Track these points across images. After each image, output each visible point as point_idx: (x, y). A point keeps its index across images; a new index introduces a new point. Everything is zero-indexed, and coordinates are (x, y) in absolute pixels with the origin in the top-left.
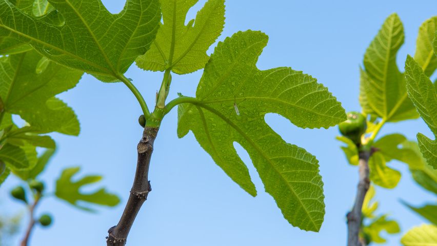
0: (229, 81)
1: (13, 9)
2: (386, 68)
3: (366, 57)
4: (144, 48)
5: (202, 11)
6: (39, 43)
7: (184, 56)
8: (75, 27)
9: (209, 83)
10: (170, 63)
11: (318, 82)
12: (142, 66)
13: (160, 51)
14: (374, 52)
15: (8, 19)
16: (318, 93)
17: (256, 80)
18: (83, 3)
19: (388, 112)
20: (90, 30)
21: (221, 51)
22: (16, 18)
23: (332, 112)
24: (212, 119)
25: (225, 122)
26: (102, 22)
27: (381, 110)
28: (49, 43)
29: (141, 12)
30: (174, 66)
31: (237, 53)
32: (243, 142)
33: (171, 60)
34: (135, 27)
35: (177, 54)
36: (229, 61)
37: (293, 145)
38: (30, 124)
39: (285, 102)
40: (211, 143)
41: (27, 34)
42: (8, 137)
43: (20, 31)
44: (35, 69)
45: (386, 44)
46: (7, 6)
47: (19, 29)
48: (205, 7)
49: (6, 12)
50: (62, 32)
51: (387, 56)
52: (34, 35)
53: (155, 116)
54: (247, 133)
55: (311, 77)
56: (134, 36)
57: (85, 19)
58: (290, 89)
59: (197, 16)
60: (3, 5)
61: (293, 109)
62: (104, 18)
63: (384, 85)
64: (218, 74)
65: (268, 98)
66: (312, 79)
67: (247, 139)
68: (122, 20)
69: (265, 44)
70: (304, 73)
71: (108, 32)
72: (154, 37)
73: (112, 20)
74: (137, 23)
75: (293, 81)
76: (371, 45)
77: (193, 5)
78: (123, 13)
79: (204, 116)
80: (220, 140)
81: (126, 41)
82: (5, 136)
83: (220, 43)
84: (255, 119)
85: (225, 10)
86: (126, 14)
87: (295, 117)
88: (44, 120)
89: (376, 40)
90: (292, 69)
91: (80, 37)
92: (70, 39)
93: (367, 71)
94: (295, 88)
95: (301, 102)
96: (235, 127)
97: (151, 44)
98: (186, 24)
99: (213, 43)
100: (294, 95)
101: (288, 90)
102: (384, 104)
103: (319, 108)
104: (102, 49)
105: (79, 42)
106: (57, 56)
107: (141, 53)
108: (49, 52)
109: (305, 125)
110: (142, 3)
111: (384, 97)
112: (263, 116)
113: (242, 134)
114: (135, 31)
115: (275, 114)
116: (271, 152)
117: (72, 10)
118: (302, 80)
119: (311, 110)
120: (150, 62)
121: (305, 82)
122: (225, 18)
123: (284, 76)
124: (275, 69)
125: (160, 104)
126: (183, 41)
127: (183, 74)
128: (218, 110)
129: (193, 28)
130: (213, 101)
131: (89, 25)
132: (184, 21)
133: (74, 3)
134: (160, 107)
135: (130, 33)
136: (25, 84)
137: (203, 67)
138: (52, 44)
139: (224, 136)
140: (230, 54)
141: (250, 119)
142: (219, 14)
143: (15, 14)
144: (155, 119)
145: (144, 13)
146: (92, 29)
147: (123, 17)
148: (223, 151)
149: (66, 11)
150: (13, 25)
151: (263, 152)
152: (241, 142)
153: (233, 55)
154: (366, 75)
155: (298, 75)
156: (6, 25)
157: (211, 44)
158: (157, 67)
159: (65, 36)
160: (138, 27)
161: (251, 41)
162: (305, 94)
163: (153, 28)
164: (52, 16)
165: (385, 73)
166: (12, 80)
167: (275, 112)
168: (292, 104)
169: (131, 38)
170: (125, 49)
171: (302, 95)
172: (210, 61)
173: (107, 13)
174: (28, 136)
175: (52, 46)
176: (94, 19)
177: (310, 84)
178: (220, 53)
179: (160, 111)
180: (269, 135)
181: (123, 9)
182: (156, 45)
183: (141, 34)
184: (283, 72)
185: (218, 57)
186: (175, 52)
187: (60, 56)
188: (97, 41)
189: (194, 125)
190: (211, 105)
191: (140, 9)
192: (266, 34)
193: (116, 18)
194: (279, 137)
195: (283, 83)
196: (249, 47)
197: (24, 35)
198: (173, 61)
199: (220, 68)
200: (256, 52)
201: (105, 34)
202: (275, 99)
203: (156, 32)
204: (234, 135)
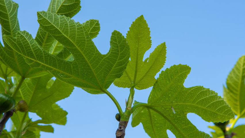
0: (167, 94)
1: (43, 51)
2: (239, 86)
3: (227, 80)
4: (120, 74)
5: (153, 53)
6: (58, 71)
7: (142, 79)
8: (80, 62)
9: (156, 95)
10: (134, 83)
11: (218, 95)
12: (117, 85)
13: (128, 76)
14: (232, 77)
15: (40, 57)
16: (219, 101)
17: (183, 93)
18: (86, 48)
19: (241, 112)
20: (89, 64)
21: (163, 76)
22: (45, 57)
23: (226, 113)
24: (155, 116)
25: (163, 118)
26: (96, 59)
27: (237, 111)
28: (64, 71)
29: (119, 53)
30: (136, 85)
31: (173, 77)
32: (173, 130)
33: (134, 81)
34: (115, 62)
35: (138, 78)
36: (168, 82)
37: (203, 132)
38: (42, 118)
39: (200, 106)
40: (153, 130)
41: (51, 66)
42: (28, 126)
43: (47, 64)
44: (46, 86)
45: (239, 73)
46: (40, 49)
47: (46, 63)
48: (155, 51)
49: (39, 54)
50: (72, 65)
51: (240, 80)
52: (56, 67)
53: (126, 114)
54: (176, 125)
55: (214, 92)
56: (115, 67)
57: (87, 58)
58: (203, 99)
59: (150, 56)
60: (38, 49)
61: (204, 111)
62: (97, 57)
63: (238, 96)
64: (161, 90)
65: (190, 104)
66: (215, 93)
67: (176, 128)
68: (107, 58)
69: (189, 72)
70: (210, 89)
71: (100, 65)
72: (125, 68)
73: (102, 58)
74: (117, 60)
75: (204, 94)
76: (231, 73)
77: (148, 50)
78: (108, 54)
79: (151, 114)
80: (159, 129)
81: (110, 70)
82: (27, 125)
83: (163, 71)
84: (181, 116)
85: (166, 53)
86: (110, 55)
87: (205, 115)
88: (50, 116)
89: (233, 70)
90: (204, 87)
91: (83, 67)
92: (77, 69)
93: (228, 88)
94: (206, 98)
95: (209, 106)
96: (169, 121)
97: (123, 72)
98: (144, 60)
99: (159, 71)
100: (205, 102)
101: (202, 100)
102: (238, 107)
103: (219, 110)
104: (95, 75)
105: (82, 70)
106: (67, 79)
107: (118, 77)
108: (62, 77)
109: (210, 120)
110: (120, 48)
111: (238, 103)
112: (186, 114)
113: (173, 125)
114: (115, 64)
115: (193, 113)
116: (190, 136)
117: (80, 52)
118: (210, 93)
119: (214, 111)
120: (122, 82)
121: (211, 94)
122: (166, 57)
123: (199, 91)
124: (194, 87)
125: (129, 107)
126: (142, 70)
127: (141, 89)
128: (160, 111)
129: (147, 63)
130: (157, 105)
131: (89, 61)
132: (142, 59)
133: (81, 48)
134: (129, 109)
135: (112, 66)
136: (40, 95)
137: (152, 86)
138: (66, 72)
139: (162, 126)
140: (169, 78)
141: (178, 116)
142: (163, 55)
143: (44, 54)
144: (126, 116)
145: (121, 54)
146: (91, 63)
147: (109, 56)
148: (160, 135)
149: (76, 53)
150: (43, 61)
151: (185, 136)
152: (172, 130)
153: (170, 79)
154: (228, 91)
155: (207, 91)
156: (39, 61)
157: (157, 72)
158: (126, 85)
159: (74, 67)
160: (117, 62)
161: (181, 71)
162: (211, 102)
163: (125, 63)
164: (59, 55)
165: (239, 89)
166: (33, 92)
167: (193, 112)
168: (204, 108)
169: (113, 68)
170: (109, 75)
171: (209, 102)
172: (156, 82)
173: (99, 54)
174: (39, 125)
175: (66, 73)
176: (92, 57)
177: (214, 96)
178: (162, 77)
179: (129, 111)
180: (189, 126)
181: (108, 52)
182: (126, 73)
183: (118, 66)
184: (199, 89)
185: (161, 80)
186: (137, 77)
187: (69, 78)
188: (93, 70)
189: (143, 120)
190: (156, 108)
191: (118, 52)
192: (190, 67)
193: (104, 57)
194: (195, 127)
195: (198, 96)
196: (180, 74)
197: (50, 67)
198: (136, 82)
199: (162, 86)
200: (183, 77)
201: (98, 66)
202: (194, 104)
203: (126, 65)
204: (168, 126)
